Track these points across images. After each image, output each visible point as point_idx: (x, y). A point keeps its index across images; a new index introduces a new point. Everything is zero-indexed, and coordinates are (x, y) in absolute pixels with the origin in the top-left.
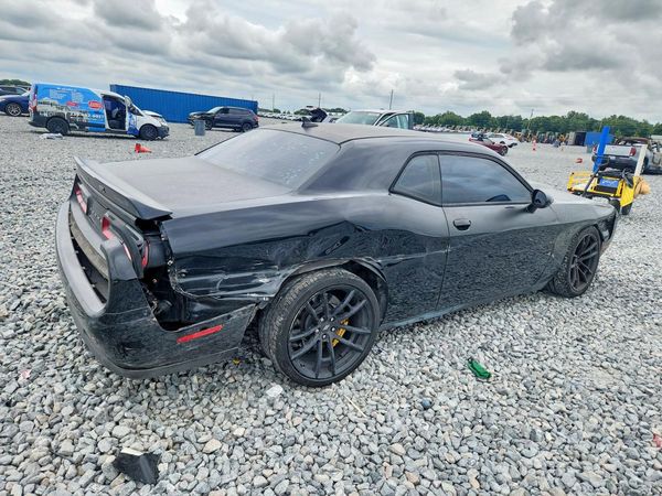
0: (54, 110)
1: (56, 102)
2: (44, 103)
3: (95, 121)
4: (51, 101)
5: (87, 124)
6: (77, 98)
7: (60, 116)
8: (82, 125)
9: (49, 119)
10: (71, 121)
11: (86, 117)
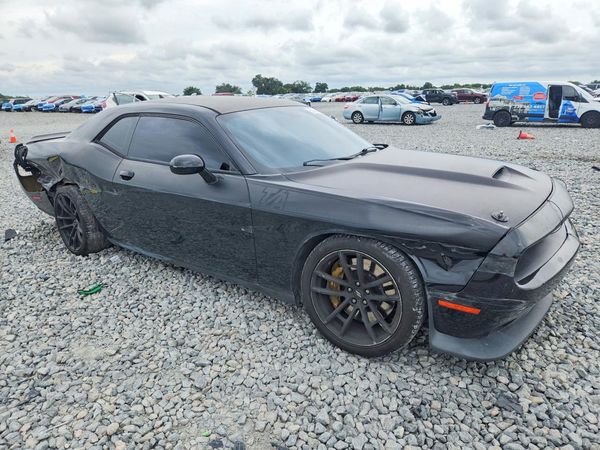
0: (501, 104)
1: (505, 98)
2: (495, 100)
3: (535, 112)
4: (502, 97)
5: (528, 115)
6: (525, 92)
7: (505, 110)
8: (522, 116)
9: (496, 112)
10: (514, 113)
11: (528, 109)
